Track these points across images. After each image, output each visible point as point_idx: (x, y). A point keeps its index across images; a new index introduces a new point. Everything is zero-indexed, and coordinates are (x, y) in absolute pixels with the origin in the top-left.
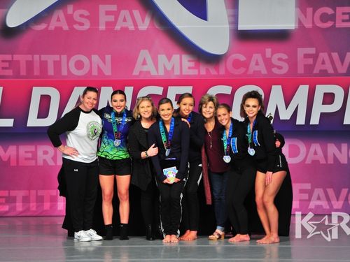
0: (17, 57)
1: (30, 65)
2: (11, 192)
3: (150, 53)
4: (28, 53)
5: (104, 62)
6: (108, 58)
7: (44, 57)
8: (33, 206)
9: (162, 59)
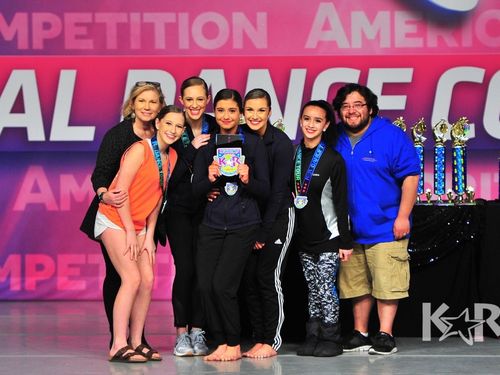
0: (101, 17)
1: (123, 30)
3: (337, 7)
4: (121, 10)
5: (255, 24)
6: (262, 17)
7: (149, 17)
9: (359, 18)
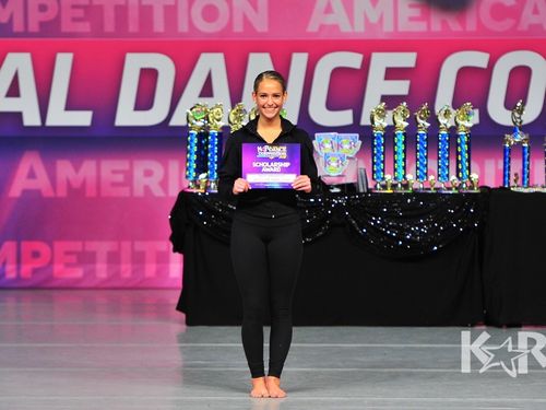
2: (88, 243)
5: (255, 8)
8: (126, 270)
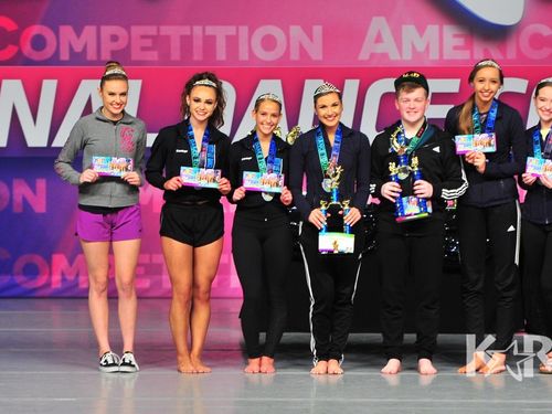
2: (154, 256)
3: (388, 20)
5: (311, 37)
6: (318, 30)
7: (210, 30)
9: (409, 32)
